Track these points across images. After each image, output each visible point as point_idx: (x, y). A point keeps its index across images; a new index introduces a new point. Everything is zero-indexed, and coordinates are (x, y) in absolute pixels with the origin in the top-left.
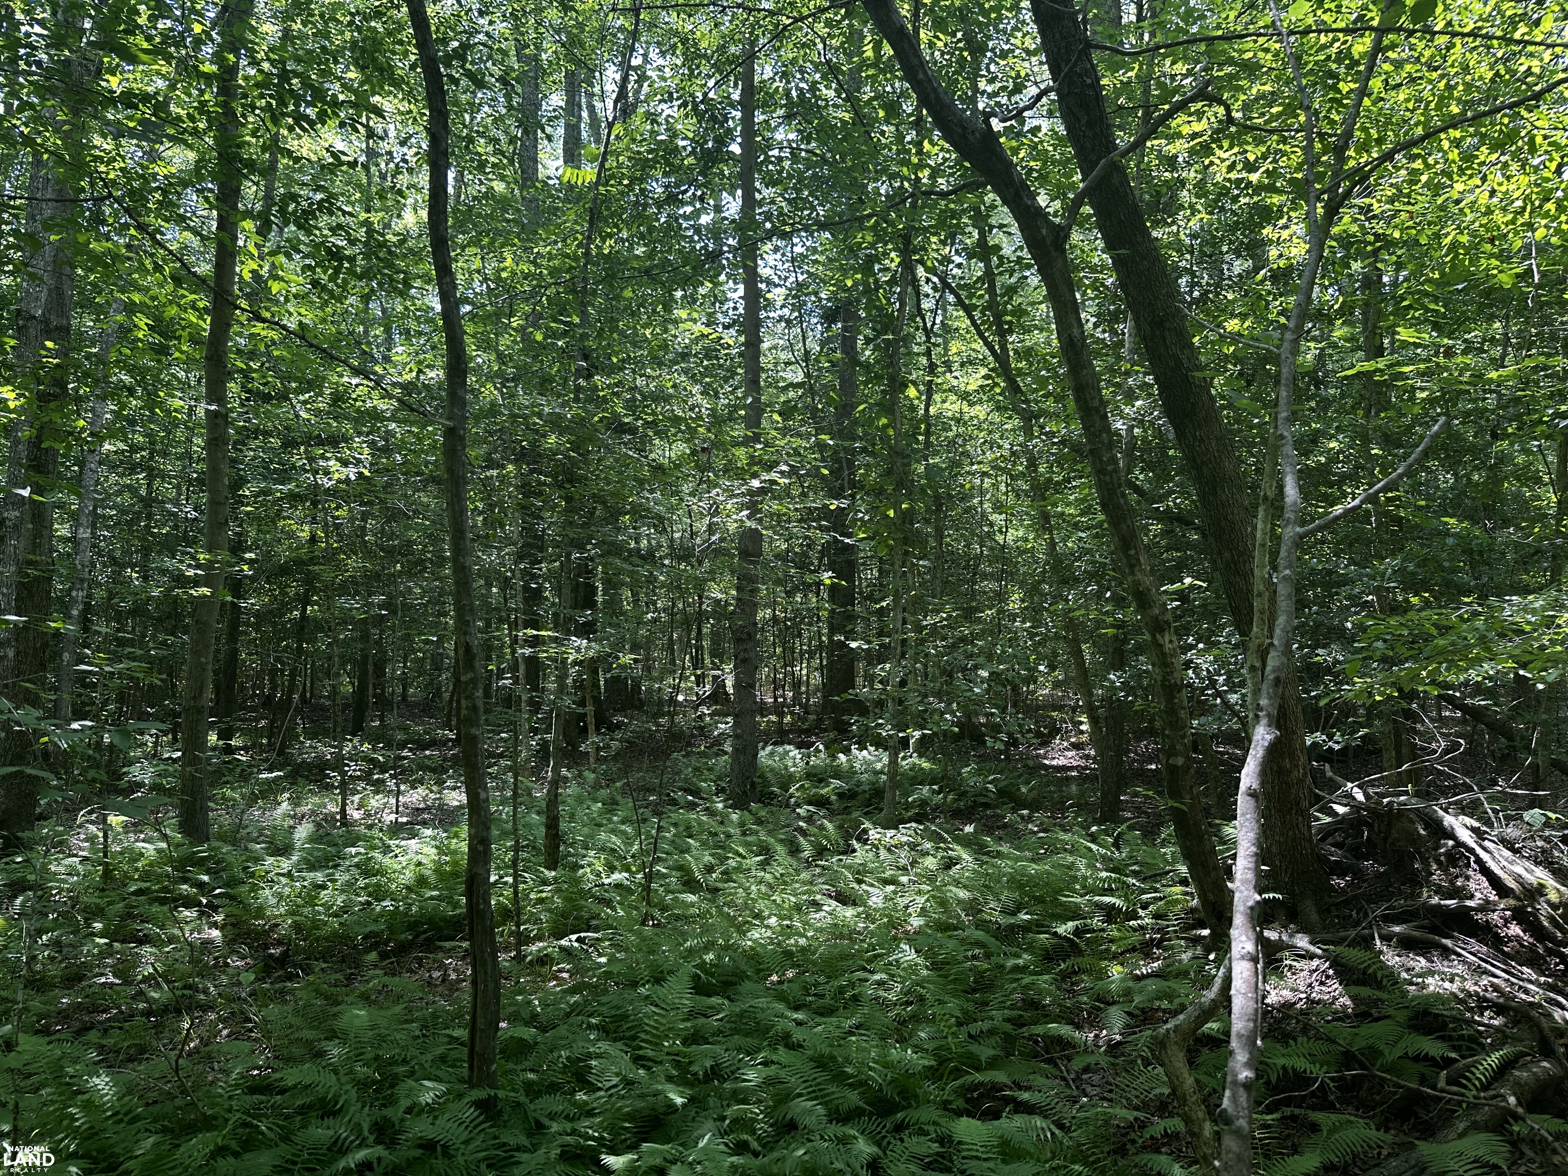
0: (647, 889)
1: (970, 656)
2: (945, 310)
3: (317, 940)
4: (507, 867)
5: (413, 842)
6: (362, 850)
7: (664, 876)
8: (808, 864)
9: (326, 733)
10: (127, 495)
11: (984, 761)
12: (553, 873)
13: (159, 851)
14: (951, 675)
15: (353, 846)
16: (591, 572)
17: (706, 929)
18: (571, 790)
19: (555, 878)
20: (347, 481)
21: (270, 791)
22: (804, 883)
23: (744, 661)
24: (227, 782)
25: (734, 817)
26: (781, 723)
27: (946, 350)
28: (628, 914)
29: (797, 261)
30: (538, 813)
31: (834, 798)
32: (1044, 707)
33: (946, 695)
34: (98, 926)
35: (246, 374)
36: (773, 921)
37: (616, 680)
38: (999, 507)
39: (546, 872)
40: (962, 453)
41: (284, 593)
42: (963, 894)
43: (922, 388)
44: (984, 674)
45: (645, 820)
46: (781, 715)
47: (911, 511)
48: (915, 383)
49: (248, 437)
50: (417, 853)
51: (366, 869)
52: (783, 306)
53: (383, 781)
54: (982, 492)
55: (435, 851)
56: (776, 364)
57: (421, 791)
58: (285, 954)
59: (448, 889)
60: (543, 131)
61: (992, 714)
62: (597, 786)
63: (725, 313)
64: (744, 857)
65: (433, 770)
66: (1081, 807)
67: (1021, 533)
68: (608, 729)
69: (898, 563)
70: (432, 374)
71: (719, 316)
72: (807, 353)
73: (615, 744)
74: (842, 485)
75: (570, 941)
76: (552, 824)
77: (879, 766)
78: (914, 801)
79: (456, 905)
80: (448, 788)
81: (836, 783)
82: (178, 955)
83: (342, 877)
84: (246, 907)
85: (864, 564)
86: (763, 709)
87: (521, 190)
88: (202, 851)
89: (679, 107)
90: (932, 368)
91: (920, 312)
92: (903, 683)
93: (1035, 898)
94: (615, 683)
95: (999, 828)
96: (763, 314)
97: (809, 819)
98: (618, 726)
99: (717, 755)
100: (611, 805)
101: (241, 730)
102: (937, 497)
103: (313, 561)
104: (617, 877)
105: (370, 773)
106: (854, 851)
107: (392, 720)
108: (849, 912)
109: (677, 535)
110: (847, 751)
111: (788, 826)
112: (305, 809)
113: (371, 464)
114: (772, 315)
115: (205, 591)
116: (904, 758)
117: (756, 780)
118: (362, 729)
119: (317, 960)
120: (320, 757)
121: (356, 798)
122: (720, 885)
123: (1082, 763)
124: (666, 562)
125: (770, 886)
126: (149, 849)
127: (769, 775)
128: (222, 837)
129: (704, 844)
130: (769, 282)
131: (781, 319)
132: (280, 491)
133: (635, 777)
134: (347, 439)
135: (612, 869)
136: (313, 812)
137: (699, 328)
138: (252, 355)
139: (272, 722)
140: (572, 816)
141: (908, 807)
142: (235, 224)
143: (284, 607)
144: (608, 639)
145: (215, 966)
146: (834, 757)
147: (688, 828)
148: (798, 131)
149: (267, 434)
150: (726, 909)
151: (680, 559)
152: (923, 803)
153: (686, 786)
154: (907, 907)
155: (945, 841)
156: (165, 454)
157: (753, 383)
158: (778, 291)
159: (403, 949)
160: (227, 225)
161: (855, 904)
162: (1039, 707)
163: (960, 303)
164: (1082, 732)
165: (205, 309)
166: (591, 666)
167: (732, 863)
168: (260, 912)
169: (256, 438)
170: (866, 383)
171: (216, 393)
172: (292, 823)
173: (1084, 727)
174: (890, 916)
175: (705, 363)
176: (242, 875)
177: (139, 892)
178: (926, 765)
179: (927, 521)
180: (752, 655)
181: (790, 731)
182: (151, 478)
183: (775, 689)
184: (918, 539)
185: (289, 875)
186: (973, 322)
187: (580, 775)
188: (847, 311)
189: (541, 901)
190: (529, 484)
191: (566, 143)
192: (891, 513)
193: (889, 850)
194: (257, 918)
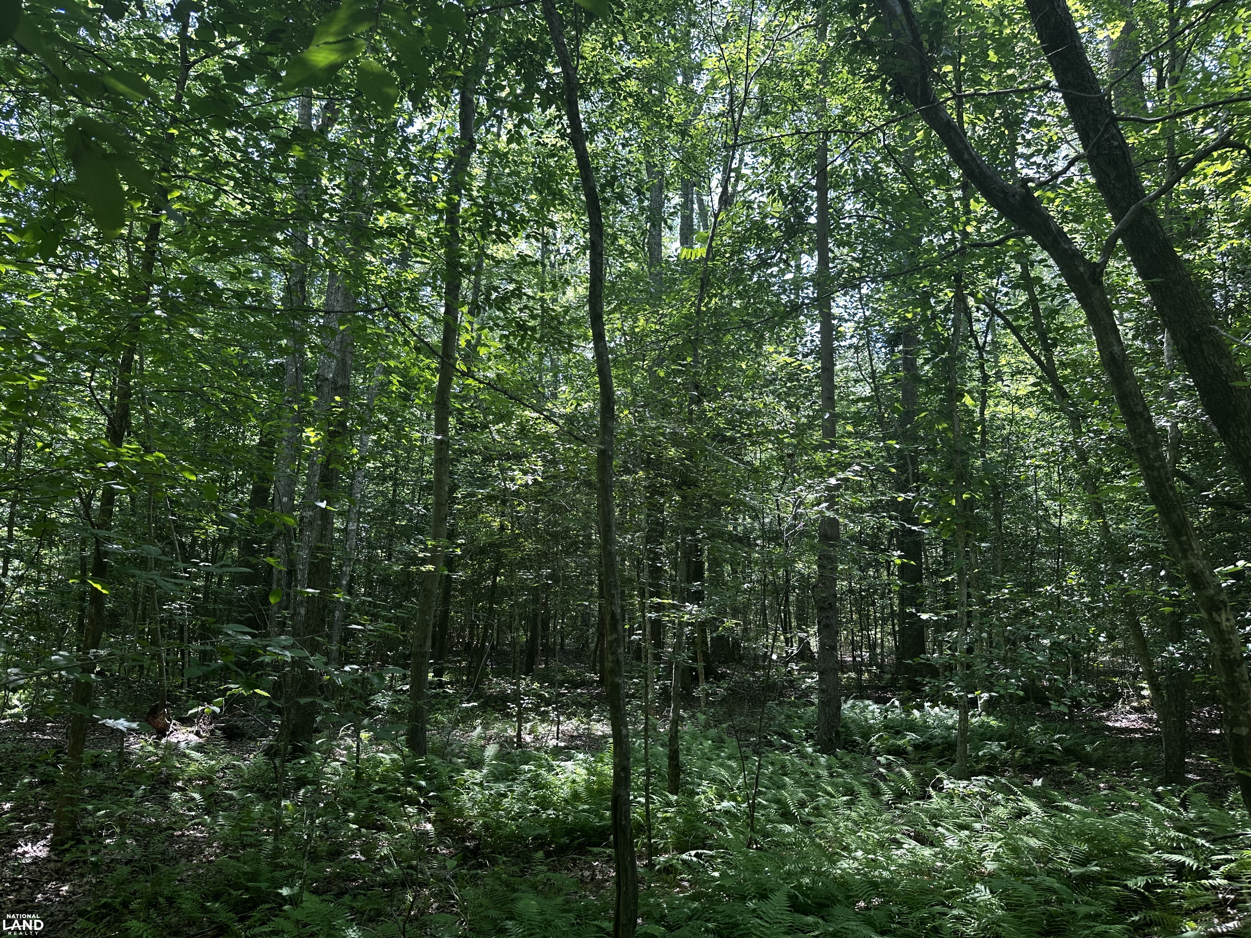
0: (751, 817)
1: (1032, 627)
2: (994, 330)
3: (500, 838)
4: (639, 789)
5: (569, 763)
6: (533, 768)
7: (764, 807)
8: (889, 807)
9: (507, 673)
10: (380, 499)
11: (1050, 721)
12: (676, 797)
13: (393, 760)
14: (1014, 643)
15: (527, 764)
16: (700, 550)
17: (803, 857)
18: (687, 728)
19: (676, 801)
20: (526, 485)
21: (467, 717)
22: (886, 823)
23: (827, 626)
24: (439, 709)
25: (822, 760)
26: (859, 679)
27: (997, 362)
28: (737, 837)
29: (864, 301)
30: (662, 746)
31: (910, 748)
32: (1105, 673)
33: (1012, 662)
34: (352, 814)
35: (460, 412)
36: (859, 854)
37: (720, 638)
38: (1054, 495)
39: (670, 796)
40: (1016, 449)
41: (481, 567)
42: (1034, 842)
43: (976, 395)
44: (1046, 642)
45: (747, 758)
46: (860, 673)
47: (972, 500)
48: (970, 392)
49: (460, 456)
50: (573, 773)
51: (536, 783)
52: (852, 336)
53: (547, 712)
54: (1036, 482)
55: (585, 772)
56: (847, 382)
57: (575, 721)
58: (477, 847)
59: (595, 804)
60: (666, 223)
61: (1056, 680)
62: (707, 726)
63: (804, 345)
64: (833, 797)
65: (583, 706)
66: (1147, 767)
67: (1075, 517)
68: (715, 678)
69: (961, 545)
70: (585, 406)
71: (800, 348)
72: (873, 372)
73: (721, 691)
74: (907, 478)
75: (689, 856)
76: (674, 756)
77: (950, 722)
78: (984, 755)
79: (602, 818)
80: (594, 720)
81: (911, 736)
82: (404, 841)
83: (518, 789)
84: (451, 808)
85: (928, 544)
86: (843, 667)
87: (650, 268)
88: (421, 762)
89: (769, 194)
90: (985, 379)
91: (973, 334)
92: (970, 650)
93: (1105, 851)
94: (719, 640)
95: (1065, 783)
96: (836, 343)
97: (889, 766)
98: (723, 676)
99: (805, 705)
100: (719, 743)
101: (449, 668)
102: (994, 487)
103: (502, 545)
104: (725, 804)
105: (538, 706)
106: (930, 797)
107: (553, 664)
108: (927, 852)
109: (767, 520)
110: (920, 707)
111: (869, 771)
112: (491, 732)
113: (543, 473)
114: (843, 344)
115: (431, 567)
116: (973, 716)
117: (840, 729)
118: (532, 671)
119: (500, 854)
120: (503, 692)
121: (528, 725)
122: (812, 819)
123: (1145, 726)
124: (759, 542)
125: (855, 823)
126: (386, 758)
127: (851, 725)
128: (434, 752)
129: (796, 782)
130: (841, 319)
131: (850, 347)
132: (482, 494)
133: (739, 719)
134: (526, 456)
135: (721, 797)
136: (497, 734)
137: (783, 359)
138: (465, 399)
139: (470, 663)
140: (689, 750)
141: (978, 760)
142: (456, 309)
143: (482, 577)
144: (714, 605)
145: (429, 852)
146: (908, 712)
147: (783, 767)
148: (864, 202)
149: (473, 452)
150: (817, 840)
151: (770, 540)
152: (993, 757)
153: (779, 730)
154: (981, 851)
155: (1015, 794)
156: (406, 469)
157: (829, 399)
158: (849, 324)
159: (562, 850)
160: (451, 311)
161: (932, 845)
162: (1099, 673)
163: (1008, 325)
164: (1144, 697)
165: (436, 368)
166: (701, 626)
167: (822, 801)
168: (460, 812)
169: (466, 456)
170: (926, 394)
171: (441, 428)
172: (483, 742)
173: (1145, 693)
174: (966, 859)
175: (789, 384)
176: (448, 782)
177: (379, 791)
178: (993, 723)
179: (986, 507)
180: (833, 621)
181: (867, 687)
182: (395, 485)
183: (853, 650)
184: (979, 523)
185: (481, 784)
186: (1021, 340)
187: (694, 716)
188: (907, 336)
189: (666, 819)
190: (654, 485)
191: (681, 229)
192: (954, 502)
193: (963, 799)
194: (458, 817)
